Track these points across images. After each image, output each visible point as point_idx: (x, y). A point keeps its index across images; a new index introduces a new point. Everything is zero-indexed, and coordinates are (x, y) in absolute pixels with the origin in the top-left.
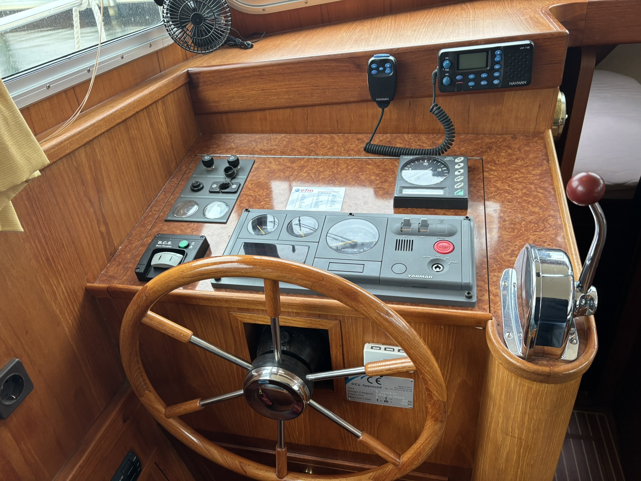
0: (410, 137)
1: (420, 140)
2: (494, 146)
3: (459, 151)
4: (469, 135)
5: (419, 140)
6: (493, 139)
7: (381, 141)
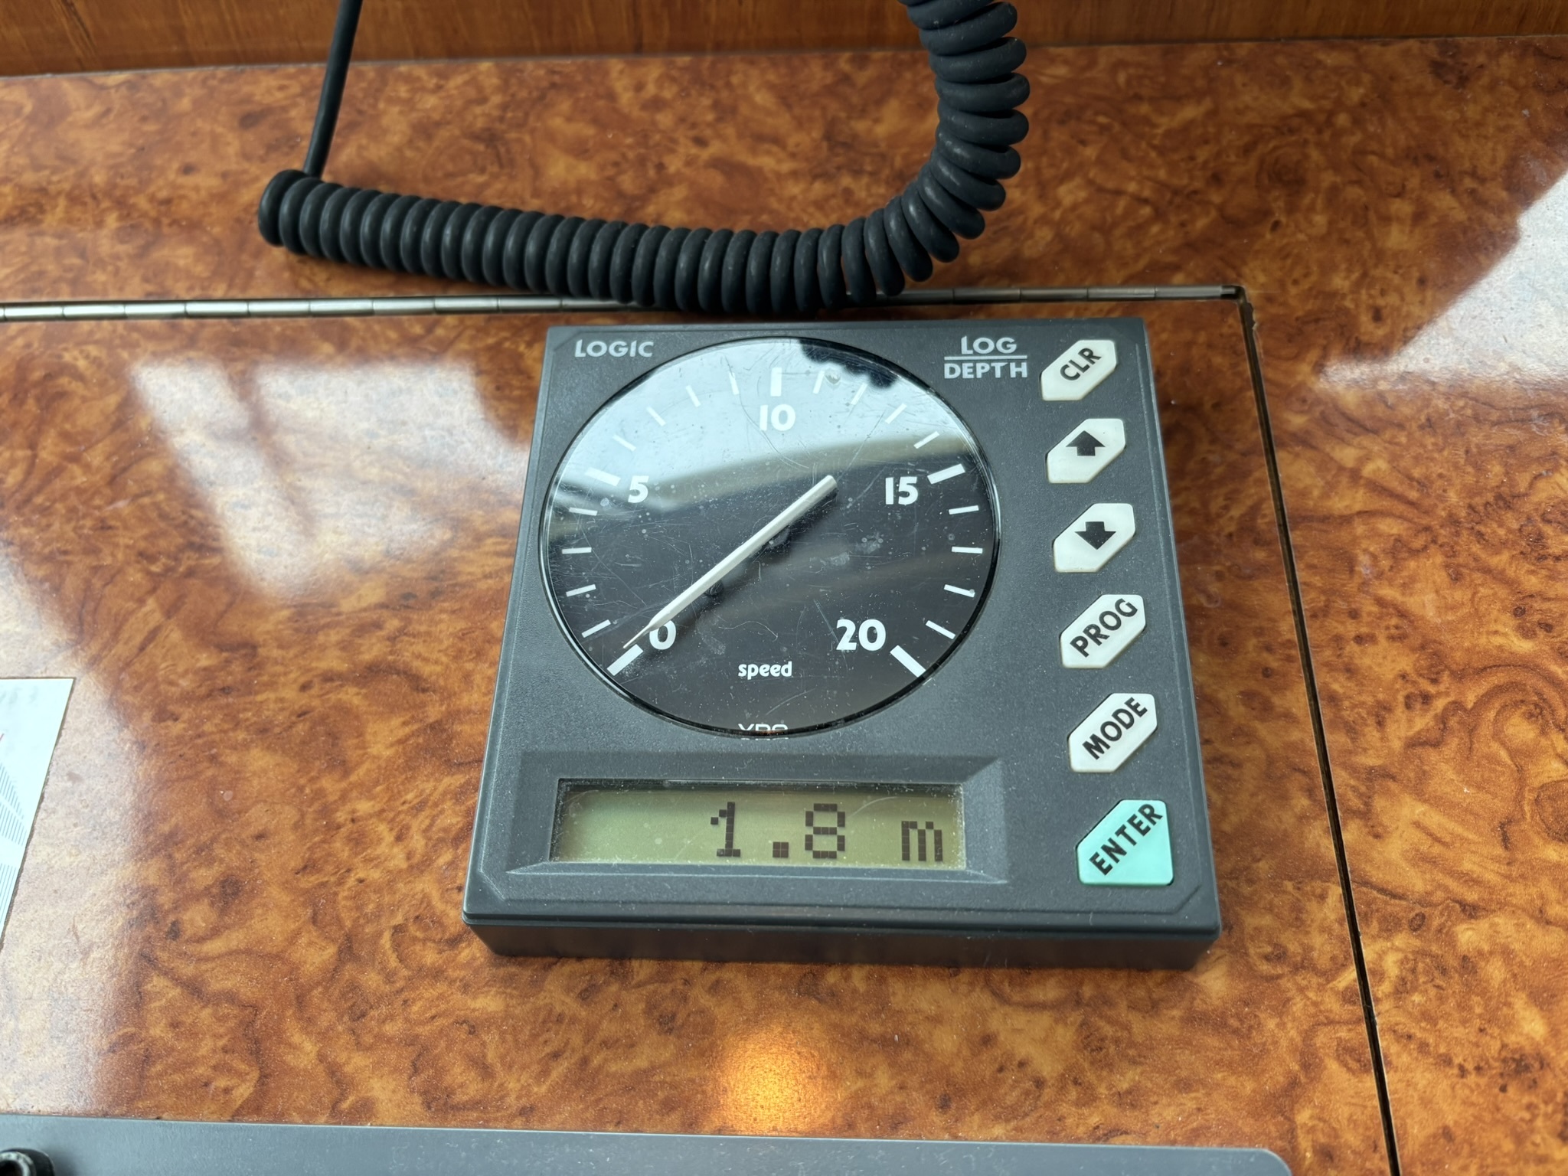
0: (651, 89)
1: (734, 110)
2: (1315, 154)
3: (1043, 220)
4: (1107, 54)
5: (725, 112)
6: (1298, 84)
7: (424, 130)
